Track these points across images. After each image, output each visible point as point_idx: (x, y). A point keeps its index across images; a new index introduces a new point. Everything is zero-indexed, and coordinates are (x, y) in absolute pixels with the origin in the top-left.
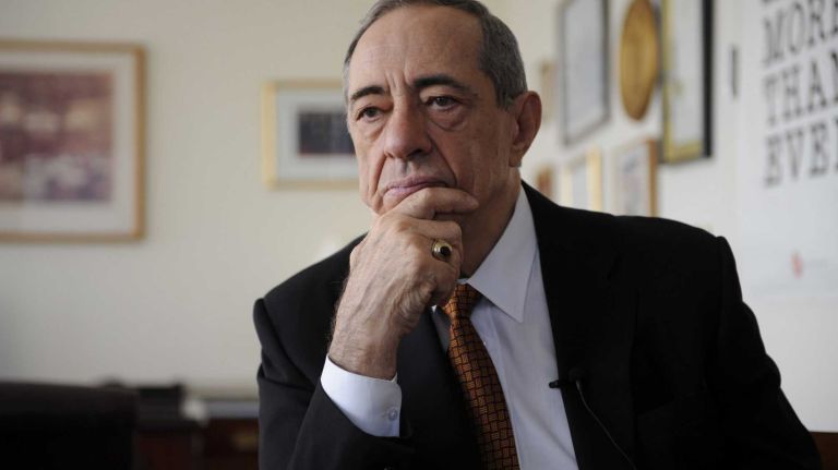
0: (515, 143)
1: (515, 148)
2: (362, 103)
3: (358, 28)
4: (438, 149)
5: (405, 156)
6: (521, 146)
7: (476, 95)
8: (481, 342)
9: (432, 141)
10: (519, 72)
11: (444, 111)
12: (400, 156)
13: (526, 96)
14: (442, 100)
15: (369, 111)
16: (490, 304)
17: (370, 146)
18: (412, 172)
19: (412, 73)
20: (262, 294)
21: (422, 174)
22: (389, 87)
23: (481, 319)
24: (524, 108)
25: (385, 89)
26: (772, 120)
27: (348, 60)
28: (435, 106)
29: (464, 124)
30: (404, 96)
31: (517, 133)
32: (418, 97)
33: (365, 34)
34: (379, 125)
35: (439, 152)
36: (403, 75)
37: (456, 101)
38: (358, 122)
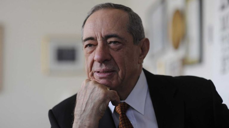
0: (140, 56)
1: (140, 57)
2: (87, 43)
3: (87, 15)
5: (101, 62)
6: (142, 56)
7: (126, 41)
8: (130, 122)
9: (111, 56)
10: (142, 31)
11: (115, 45)
12: (99, 62)
13: (144, 40)
14: (115, 42)
15: (90, 45)
16: (133, 109)
17: (90, 55)
18: (104, 67)
19: (104, 33)
20: (51, 108)
21: (108, 68)
22: (96, 38)
23: (130, 114)
24: (143, 44)
25: (95, 39)
27: (83, 26)
28: (112, 44)
30: (101, 41)
31: (141, 53)
32: (106, 42)
33: (89, 18)
34: (92, 50)
35: (114, 59)
36: (101, 34)
37: (119, 43)
38: (86, 49)
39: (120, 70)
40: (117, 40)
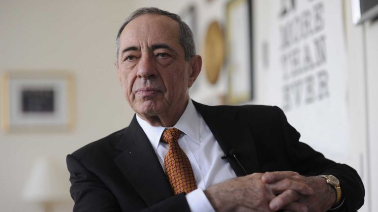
0: (191, 77)
1: (190, 79)
2: (127, 54)
4: (160, 75)
5: (146, 77)
6: (193, 78)
7: (177, 54)
9: (158, 72)
11: (164, 59)
12: (144, 77)
13: (195, 57)
14: (163, 55)
15: (130, 57)
17: (130, 72)
18: (148, 85)
19: (151, 42)
21: (153, 87)
22: (140, 48)
24: (195, 62)
25: (139, 48)
26: (286, 77)
27: (119, 36)
28: (160, 57)
29: (172, 65)
30: (147, 52)
31: (192, 72)
32: (153, 53)
33: (127, 25)
34: (134, 64)
35: (160, 77)
36: (147, 43)
37: (169, 55)
38: (124, 62)
39: (168, 90)
40: (167, 52)
